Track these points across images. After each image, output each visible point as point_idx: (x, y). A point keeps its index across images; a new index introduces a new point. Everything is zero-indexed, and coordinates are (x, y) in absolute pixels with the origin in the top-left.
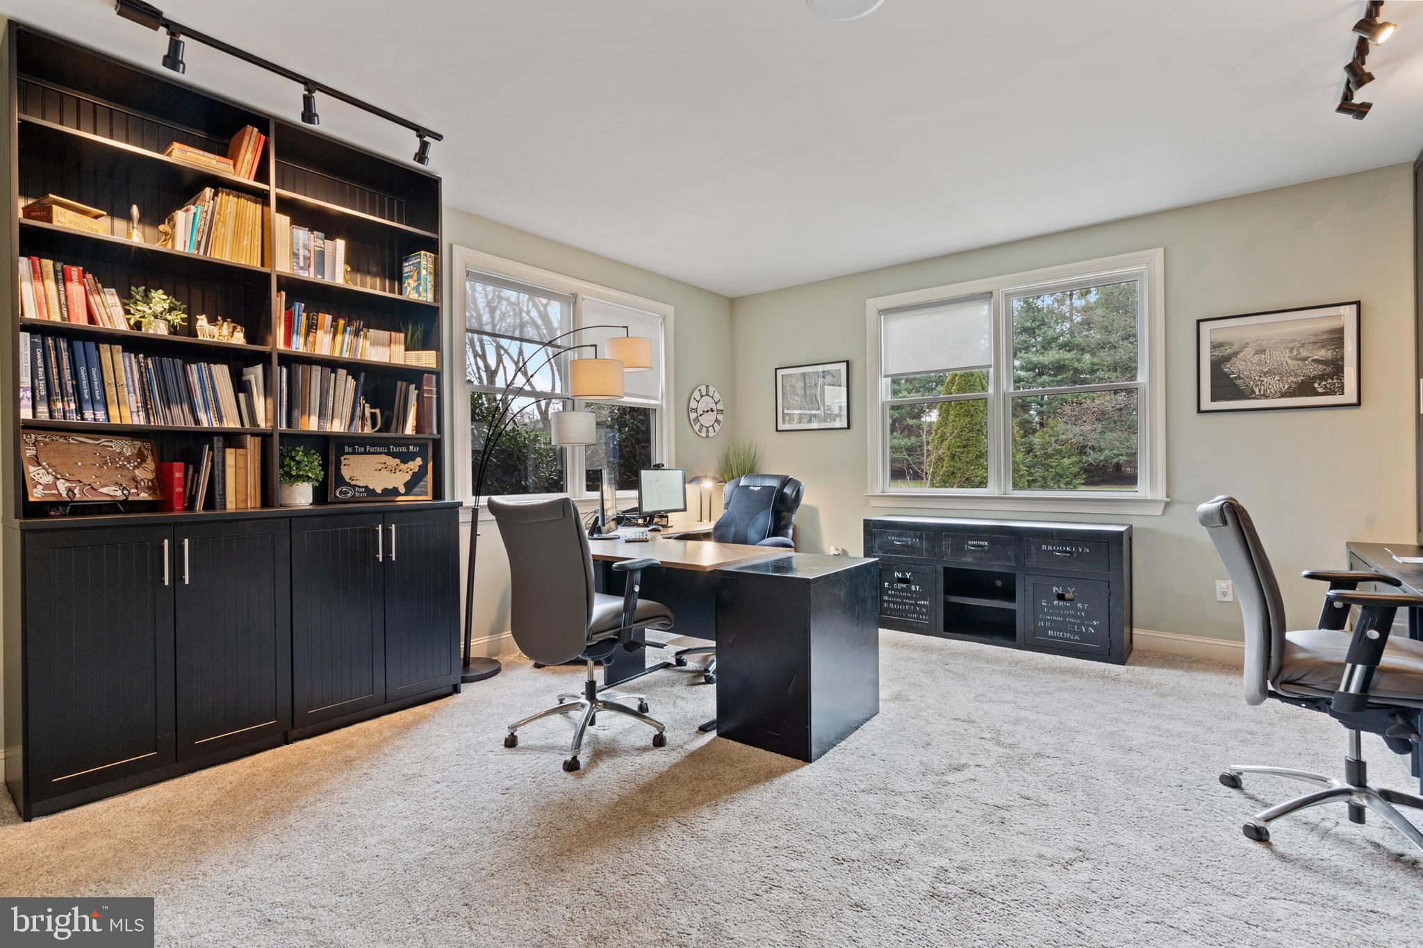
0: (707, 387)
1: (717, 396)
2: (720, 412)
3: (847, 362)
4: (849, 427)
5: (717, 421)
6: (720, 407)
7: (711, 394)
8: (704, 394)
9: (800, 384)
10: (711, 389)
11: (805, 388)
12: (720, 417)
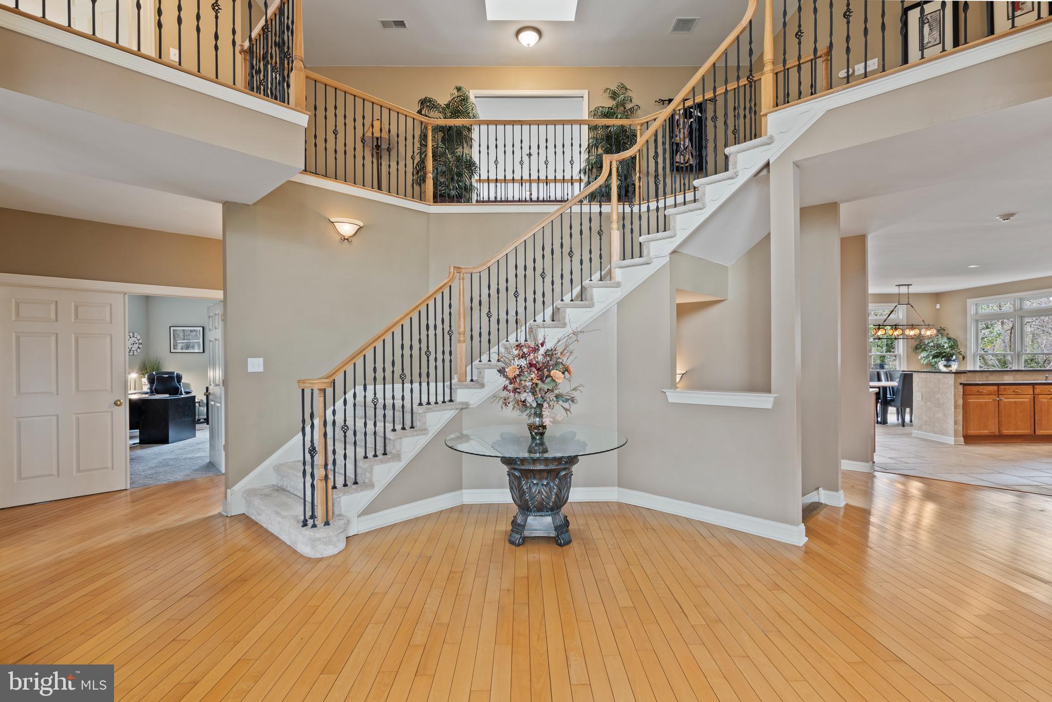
0: (133, 333)
1: (139, 337)
2: (141, 344)
3: (203, 327)
4: (204, 352)
5: (138, 348)
6: (140, 341)
7: (135, 336)
8: (132, 336)
9: (181, 334)
10: (136, 334)
11: (184, 336)
12: (140, 346)
